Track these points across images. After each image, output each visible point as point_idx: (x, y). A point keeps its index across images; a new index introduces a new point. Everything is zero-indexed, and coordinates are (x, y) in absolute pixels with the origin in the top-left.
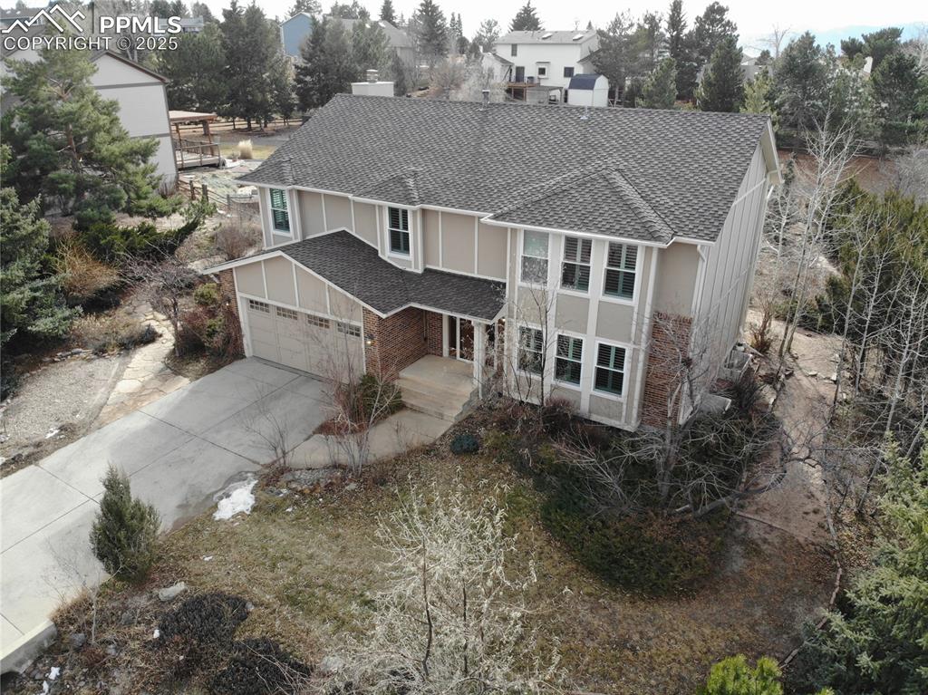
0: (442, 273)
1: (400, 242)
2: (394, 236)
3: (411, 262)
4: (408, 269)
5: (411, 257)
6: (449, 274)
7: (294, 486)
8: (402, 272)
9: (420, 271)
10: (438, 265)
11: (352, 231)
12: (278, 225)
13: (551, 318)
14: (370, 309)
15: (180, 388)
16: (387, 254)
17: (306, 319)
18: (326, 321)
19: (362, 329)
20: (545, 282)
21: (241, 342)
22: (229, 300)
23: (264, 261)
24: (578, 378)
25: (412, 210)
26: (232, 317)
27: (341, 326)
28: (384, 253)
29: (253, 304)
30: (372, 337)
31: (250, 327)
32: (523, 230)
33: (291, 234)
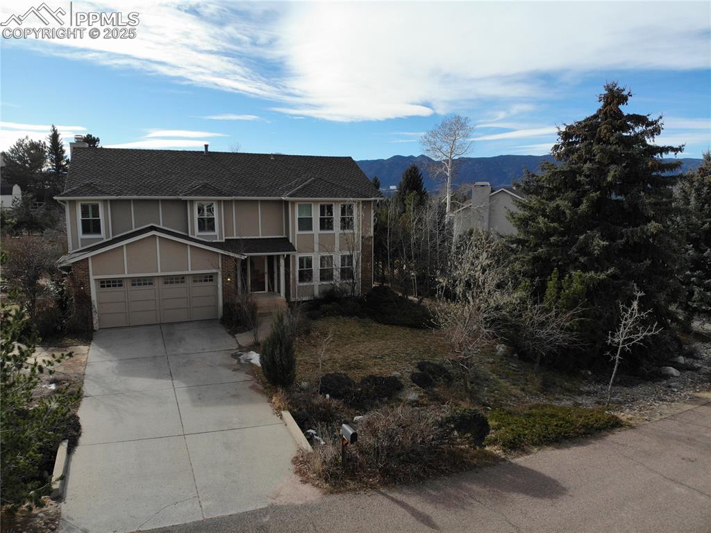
0: (238, 239)
2: (201, 221)
3: (217, 235)
5: (217, 232)
6: (243, 240)
9: (224, 241)
10: (233, 236)
11: (159, 224)
12: (85, 231)
13: (316, 247)
14: (232, 254)
15: (89, 350)
16: (196, 235)
17: (161, 281)
18: (183, 277)
19: (220, 273)
20: (311, 229)
21: (92, 319)
22: (82, 284)
23: (126, 245)
24: (331, 277)
25: (219, 201)
26: (85, 298)
27: (197, 278)
28: (194, 234)
29: (104, 284)
30: (229, 276)
31: (99, 303)
32: (298, 203)
33: (103, 234)
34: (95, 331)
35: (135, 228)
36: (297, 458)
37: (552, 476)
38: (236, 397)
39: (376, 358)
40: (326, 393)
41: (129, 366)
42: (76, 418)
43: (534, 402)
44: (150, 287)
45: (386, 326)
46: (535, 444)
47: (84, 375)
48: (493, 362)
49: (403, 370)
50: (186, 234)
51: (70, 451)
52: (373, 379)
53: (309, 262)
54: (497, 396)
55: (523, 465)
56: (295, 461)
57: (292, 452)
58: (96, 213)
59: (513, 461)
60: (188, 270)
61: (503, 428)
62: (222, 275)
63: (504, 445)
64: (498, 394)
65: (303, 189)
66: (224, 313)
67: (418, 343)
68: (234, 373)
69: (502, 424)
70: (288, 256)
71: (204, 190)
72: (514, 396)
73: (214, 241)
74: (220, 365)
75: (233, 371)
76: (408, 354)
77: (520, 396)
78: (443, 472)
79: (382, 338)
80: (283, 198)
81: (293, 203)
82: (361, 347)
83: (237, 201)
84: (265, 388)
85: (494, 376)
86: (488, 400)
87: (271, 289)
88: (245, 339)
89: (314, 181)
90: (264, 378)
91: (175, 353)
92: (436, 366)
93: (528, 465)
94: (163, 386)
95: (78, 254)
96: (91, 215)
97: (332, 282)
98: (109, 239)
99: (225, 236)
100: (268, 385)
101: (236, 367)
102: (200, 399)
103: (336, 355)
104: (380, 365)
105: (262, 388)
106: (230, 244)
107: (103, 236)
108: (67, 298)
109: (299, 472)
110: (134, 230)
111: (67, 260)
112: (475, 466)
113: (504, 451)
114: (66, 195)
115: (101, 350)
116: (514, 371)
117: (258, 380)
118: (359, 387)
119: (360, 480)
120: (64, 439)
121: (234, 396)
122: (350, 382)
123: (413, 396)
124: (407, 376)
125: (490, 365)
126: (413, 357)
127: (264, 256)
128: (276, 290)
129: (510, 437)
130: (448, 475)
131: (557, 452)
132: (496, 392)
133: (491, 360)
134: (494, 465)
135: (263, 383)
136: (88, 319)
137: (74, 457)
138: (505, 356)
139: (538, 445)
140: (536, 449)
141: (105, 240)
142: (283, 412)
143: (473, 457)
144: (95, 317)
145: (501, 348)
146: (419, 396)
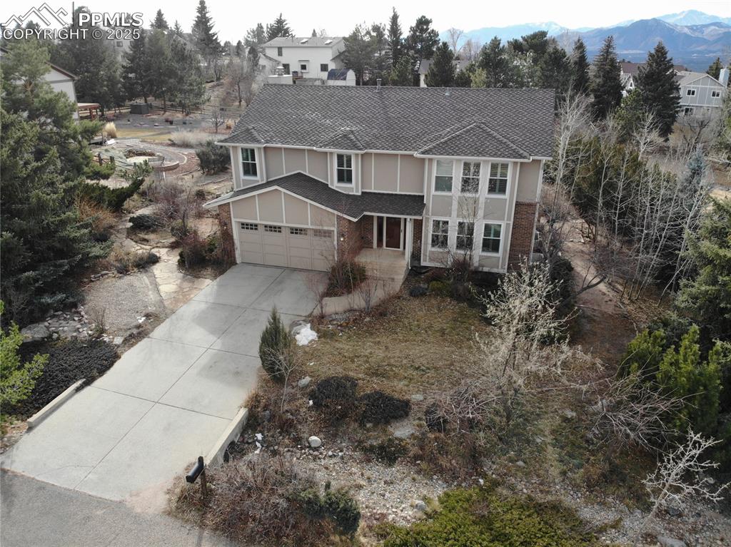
0: (374, 193)
1: (345, 176)
2: (340, 173)
3: (354, 188)
4: (351, 193)
5: (353, 185)
6: (379, 194)
7: (335, 322)
8: (348, 196)
9: (360, 194)
10: (371, 189)
11: (306, 172)
12: (246, 173)
13: (454, 212)
14: (345, 216)
15: (208, 285)
16: (335, 185)
17: (288, 231)
18: (306, 230)
19: (335, 231)
21: (234, 253)
22: (226, 224)
23: (258, 195)
25: (357, 155)
27: (318, 233)
29: (245, 226)
30: (343, 235)
31: (241, 242)
32: (436, 161)
33: (258, 178)
34: (237, 264)
42: (118, 358)
44: (279, 235)
47: (174, 312)
50: (326, 183)
51: (78, 390)
53: (445, 227)
60: (307, 225)
62: (338, 233)
65: (445, 142)
71: (346, 141)
80: (415, 155)
81: (431, 160)
83: (376, 153)
91: (258, 306)
96: (250, 159)
97: (468, 252)
99: (362, 188)
106: (366, 197)
110: (285, 175)
111: (213, 203)
120: (84, 378)
123: (403, 432)
136: (231, 254)
141: (260, 183)
142: (242, 409)
144: (239, 253)
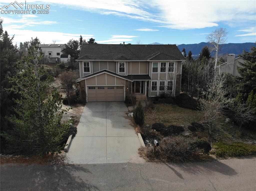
5: (125, 72)
6: (133, 75)
10: (130, 74)
11: (107, 69)
12: (85, 71)
13: (159, 78)
14: (129, 80)
15: (84, 108)
16: (119, 73)
17: (107, 88)
18: (113, 87)
19: (125, 86)
20: (157, 71)
21: (86, 98)
22: (83, 88)
23: (97, 76)
24: (163, 89)
25: (126, 62)
26: (84, 92)
27: (118, 87)
28: (118, 73)
29: (90, 88)
30: (128, 87)
31: (88, 94)
32: (153, 62)
33: (90, 72)
34: (87, 102)
35: (100, 70)
36: (140, 149)
37: (233, 168)
38: (124, 127)
39: (176, 119)
40: (154, 129)
41: (95, 114)
42: (76, 128)
43: (236, 141)
44: (104, 90)
45: (182, 108)
46: (230, 156)
47: (81, 115)
48: (223, 125)
49: (185, 125)
50: (115, 73)
51: (72, 138)
52: (173, 126)
53: (156, 83)
54: (221, 137)
55: (223, 163)
56: (139, 150)
57: (139, 147)
58: (88, 65)
59: (219, 161)
60: (115, 85)
61: (219, 149)
62: (126, 87)
63: (217, 155)
64: (222, 137)
65: (155, 57)
66: (125, 99)
67: (194, 115)
68: (125, 119)
69: (219, 147)
70: (148, 81)
71: (122, 58)
72: (228, 138)
73: (124, 75)
74: (121, 116)
75: (125, 118)
76: (188, 119)
77: (231, 138)
78: (190, 161)
79: (180, 112)
80: (148, 61)
81: (151, 62)
82: (171, 115)
83: (132, 62)
84: (134, 125)
85: (222, 130)
86: (217, 138)
87: (142, 92)
88: (131, 108)
89: (160, 54)
90: (134, 122)
91: (109, 111)
92: (199, 124)
93: (225, 163)
94: (103, 121)
95: (82, 78)
96: (87, 66)
97: (163, 91)
98: (92, 74)
99: (128, 74)
100: (135, 124)
101: (126, 117)
102: (113, 126)
103: (161, 117)
104: (177, 122)
105: (133, 125)
106: (129, 77)
107: (90, 73)
108: (79, 92)
109: (140, 153)
110: (100, 71)
111: (79, 80)
112: (204, 161)
113: (217, 157)
114: (79, 59)
115: (88, 108)
116: (231, 128)
117: (133, 122)
118: (167, 129)
119: (160, 159)
120: (71, 134)
121: (124, 126)
122: (164, 127)
123: (187, 134)
124: (187, 127)
125: (221, 126)
126: (190, 120)
127: (140, 81)
128: (144, 93)
129: (220, 152)
130: (192, 162)
131: (238, 160)
132: (221, 136)
133: (222, 124)
134: (211, 161)
135: (134, 123)
136: (84, 99)
137: (74, 140)
138: (229, 123)
139: (231, 157)
140: (230, 158)
141: (91, 74)
142: (138, 133)
143: (203, 157)
144: (87, 98)
145: (227, 120)
146: (190, 134)
